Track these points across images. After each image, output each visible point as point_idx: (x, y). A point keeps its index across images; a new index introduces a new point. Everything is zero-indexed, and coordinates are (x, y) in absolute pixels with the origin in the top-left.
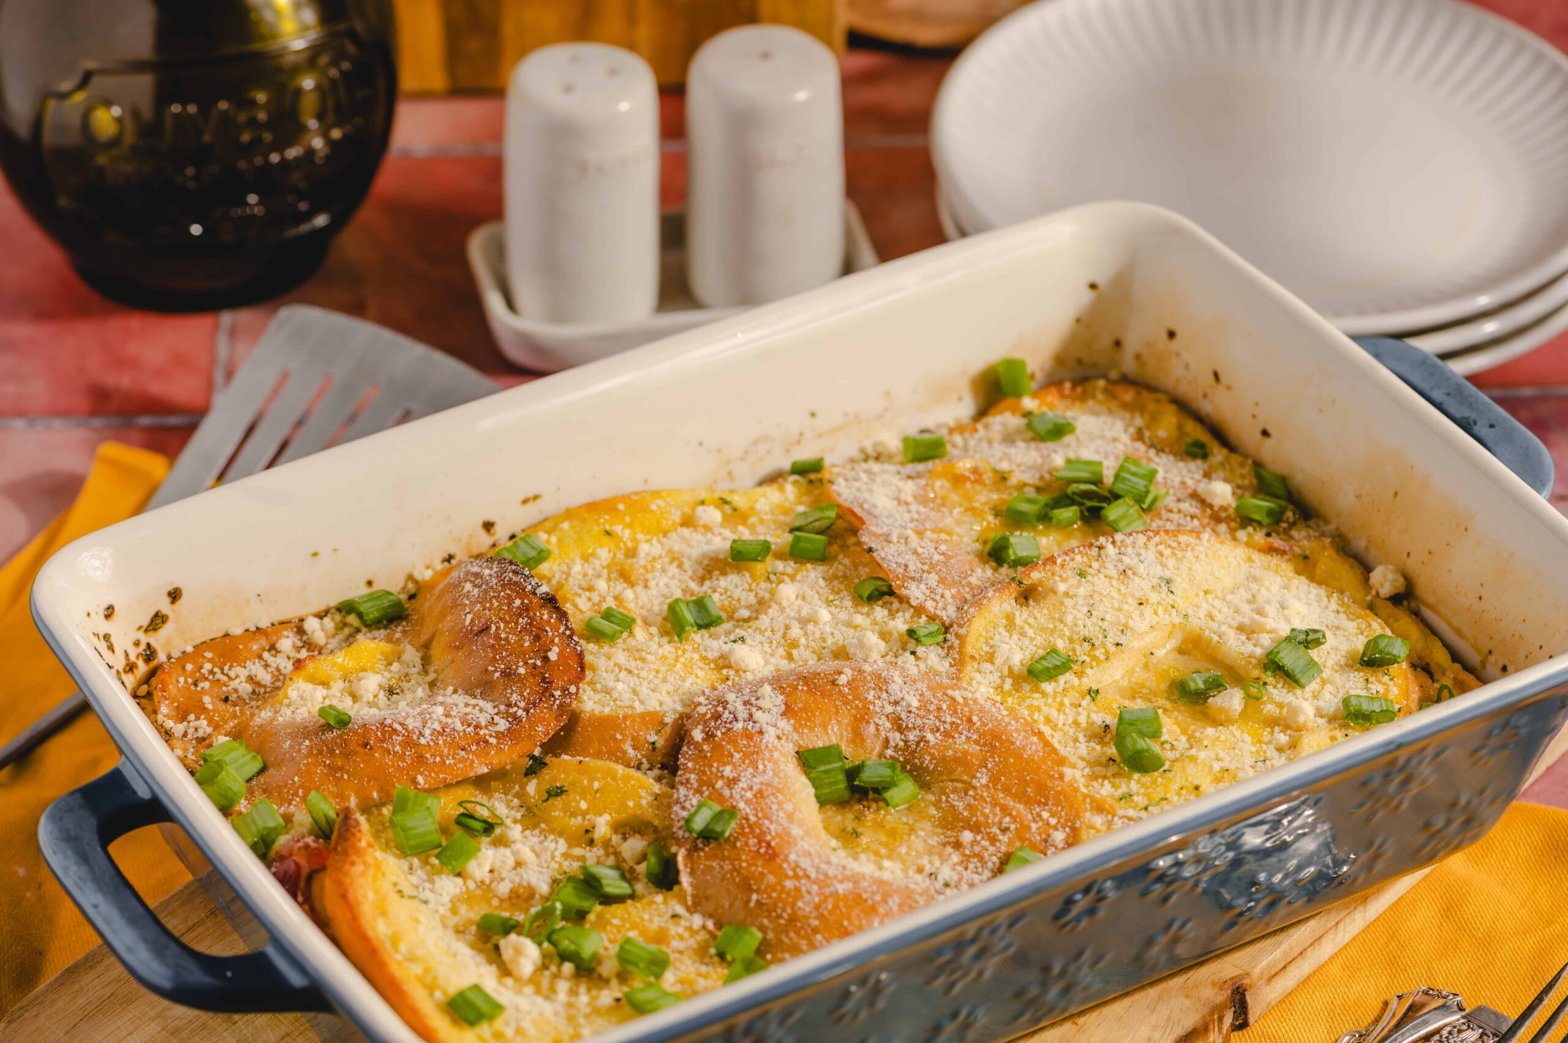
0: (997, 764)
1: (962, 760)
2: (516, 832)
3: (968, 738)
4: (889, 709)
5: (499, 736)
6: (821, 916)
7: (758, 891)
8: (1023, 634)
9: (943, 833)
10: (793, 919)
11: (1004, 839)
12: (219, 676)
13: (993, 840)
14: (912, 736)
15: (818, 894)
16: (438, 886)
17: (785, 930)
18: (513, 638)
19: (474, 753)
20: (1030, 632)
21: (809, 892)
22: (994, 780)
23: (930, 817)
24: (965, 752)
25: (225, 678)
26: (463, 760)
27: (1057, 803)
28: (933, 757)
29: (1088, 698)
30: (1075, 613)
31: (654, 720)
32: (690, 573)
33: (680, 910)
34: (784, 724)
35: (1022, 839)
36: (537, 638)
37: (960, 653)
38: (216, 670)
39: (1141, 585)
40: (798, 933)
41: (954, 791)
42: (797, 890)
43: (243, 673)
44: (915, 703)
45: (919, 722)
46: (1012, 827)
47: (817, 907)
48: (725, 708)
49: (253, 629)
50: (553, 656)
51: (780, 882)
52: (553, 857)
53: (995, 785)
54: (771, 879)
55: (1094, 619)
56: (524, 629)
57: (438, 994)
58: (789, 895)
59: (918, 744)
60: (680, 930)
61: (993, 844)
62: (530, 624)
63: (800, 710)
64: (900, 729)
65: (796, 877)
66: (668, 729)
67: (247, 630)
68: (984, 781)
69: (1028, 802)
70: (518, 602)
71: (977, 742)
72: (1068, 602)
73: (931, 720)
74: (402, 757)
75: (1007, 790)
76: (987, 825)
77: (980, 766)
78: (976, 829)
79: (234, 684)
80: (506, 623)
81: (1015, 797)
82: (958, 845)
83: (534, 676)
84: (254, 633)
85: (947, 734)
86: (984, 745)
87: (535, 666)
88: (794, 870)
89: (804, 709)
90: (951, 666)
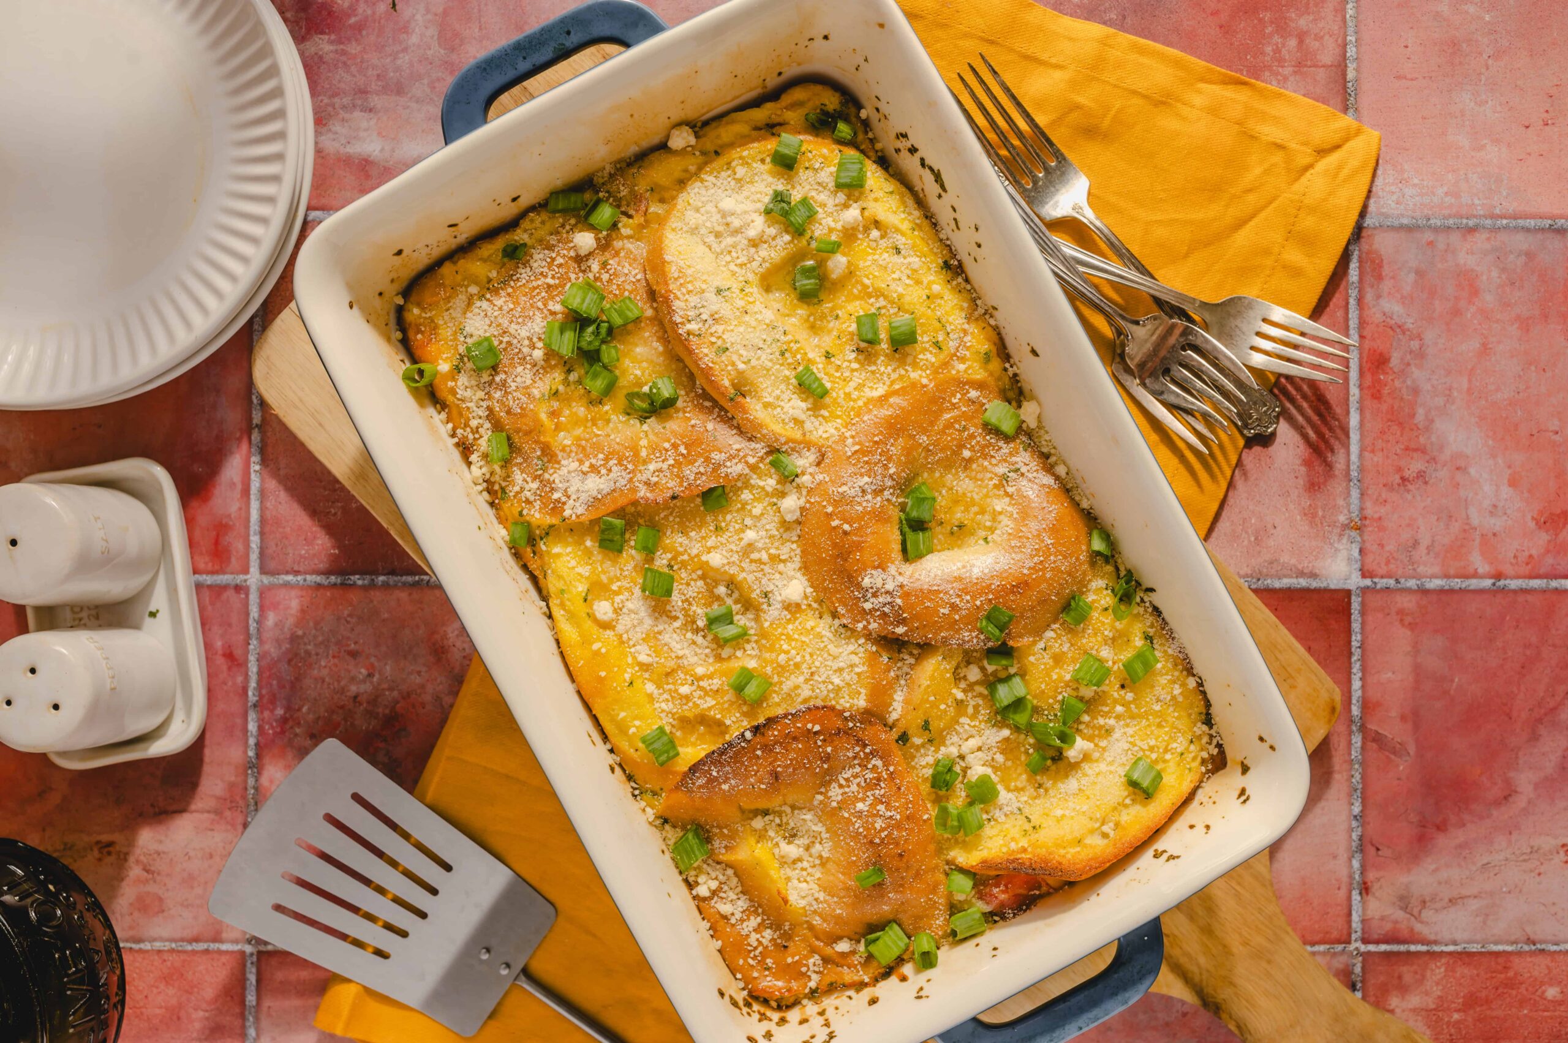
0: (914, 428)
1: (908, 451)
2: (950, 750)
3: (892, 445)
4: (869, 497)
5: (886, 765)
6: (1071, 556)
7: (1049, 595)
8: (778, 398)
9: (956, 469)
10: (1069, 574)
11: (972, 430)
12: (757, 952)
13: (972, 436)
14: (889, 483)
15: (1056, 556)
16: (1005, 802)
17: (1074, 578)
18: (792, 755)
19: (901, 781)
20: (778, 392)
21: (1055, 562)
22: (924, 431)
23: (941, 476)
24: (903, 448)
25: (760, 949)
26: (908, 788)
27: (944, 391)
28: (903, 471)
29: (833, 359)
30: (764, 358)
31: (872, 659)
32: (666, 626)
33: (1041, 645)
34: (892, 569)
35: (973, 417)
36: (795, 739)
37: (800, 443)
38: (752, 955)
39: (725, 310)
40: (1077, 571)
41: (926, 458)
42: (1053, 569)
43: (754, 937)
44: (866, 479)
45: (879, 478)
46: (963, 423)
47: (1065, 557)
48: (878, 610)
49: (711, 932)
50: (817, 728)
51: (1046, 580)
52: (974, 726)
53: (928, 431)
54: (1044, 586)
55: (765, 347)
56: (784, 748)
57: (1128, 801)
58: (1055, 576)
59: (893, 480)
60: (1057, 645)
61: (975, 437)
62: (781, 744)
63: (879, 558)
64: (882, 491)
65: (1044, 570)
66: (880, 650)
67: (712, 936)
68: (925, 438)
69: (941, 411)
70: (759, 753)
71: (896, 440)
72: (754, 362)
73: (879, 469)
74: (912, 830)
75: (932, 424)
76: (961, 439)
77: (914, 439)
78: (961, 446)
79: (765, 942)
80: (776, 760)
81: (937, 418)
82: (970, 461)
83: (832, 741)
84: (715, 931)
85: (889, 459)
86: (898, 435)
87: (824, 740)
88: (1037, 571)
89: (879, 555)
90: (809, 450)
